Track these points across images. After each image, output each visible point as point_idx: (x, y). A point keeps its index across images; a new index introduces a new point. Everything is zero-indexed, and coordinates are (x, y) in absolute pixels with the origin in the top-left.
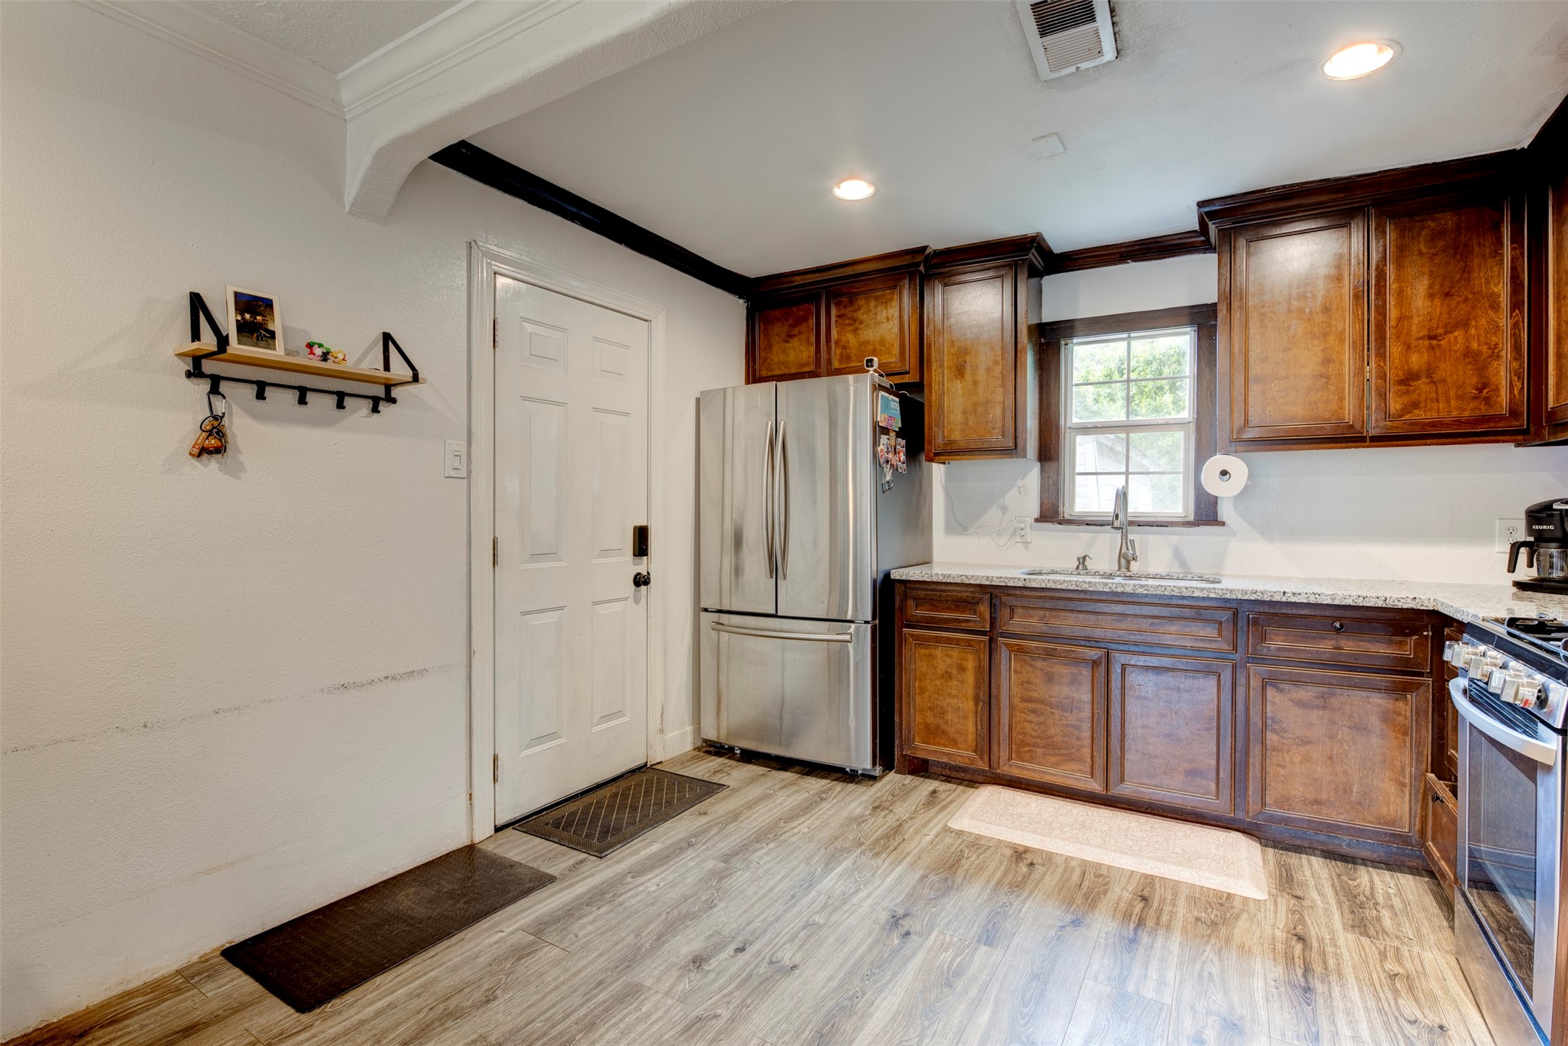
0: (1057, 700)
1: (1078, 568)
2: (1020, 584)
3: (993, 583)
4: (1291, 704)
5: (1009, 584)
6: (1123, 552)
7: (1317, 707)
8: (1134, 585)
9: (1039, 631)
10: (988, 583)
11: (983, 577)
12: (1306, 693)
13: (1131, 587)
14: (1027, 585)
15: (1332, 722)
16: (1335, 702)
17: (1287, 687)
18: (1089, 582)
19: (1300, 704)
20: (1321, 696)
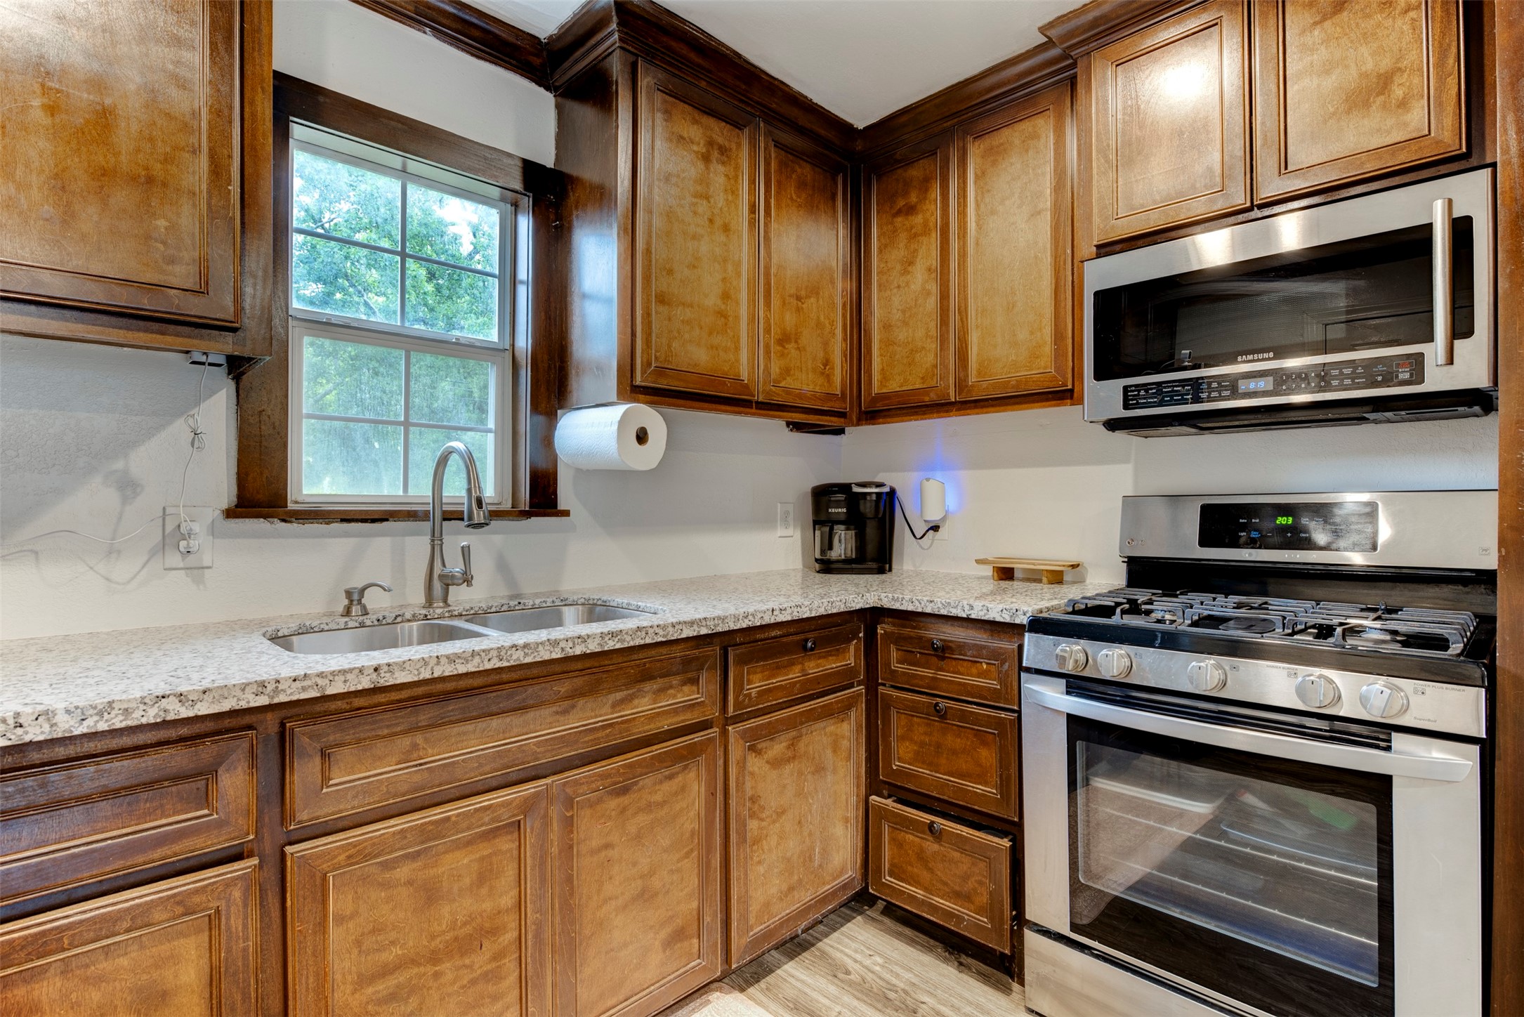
0: (448, 936)
1: (347, 612)
2: (365, 683)
3: (282, 698)
4: (768, 766)
5: (330, 691)
6: (437, 571)
7: (789, 760)
8: (602, 635)
9: (405, 788)
10: (263, 701)
11: (244, 687)
12: (777, 748)
13: (598, 640)
14: (382, 683)
15: (800, 773)
16: (801, 745)
17: (764, 745)
18: (526, 646)
19: (776, 763)
20: (792, 745)
